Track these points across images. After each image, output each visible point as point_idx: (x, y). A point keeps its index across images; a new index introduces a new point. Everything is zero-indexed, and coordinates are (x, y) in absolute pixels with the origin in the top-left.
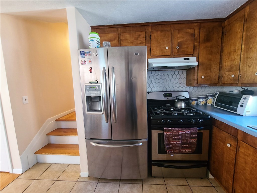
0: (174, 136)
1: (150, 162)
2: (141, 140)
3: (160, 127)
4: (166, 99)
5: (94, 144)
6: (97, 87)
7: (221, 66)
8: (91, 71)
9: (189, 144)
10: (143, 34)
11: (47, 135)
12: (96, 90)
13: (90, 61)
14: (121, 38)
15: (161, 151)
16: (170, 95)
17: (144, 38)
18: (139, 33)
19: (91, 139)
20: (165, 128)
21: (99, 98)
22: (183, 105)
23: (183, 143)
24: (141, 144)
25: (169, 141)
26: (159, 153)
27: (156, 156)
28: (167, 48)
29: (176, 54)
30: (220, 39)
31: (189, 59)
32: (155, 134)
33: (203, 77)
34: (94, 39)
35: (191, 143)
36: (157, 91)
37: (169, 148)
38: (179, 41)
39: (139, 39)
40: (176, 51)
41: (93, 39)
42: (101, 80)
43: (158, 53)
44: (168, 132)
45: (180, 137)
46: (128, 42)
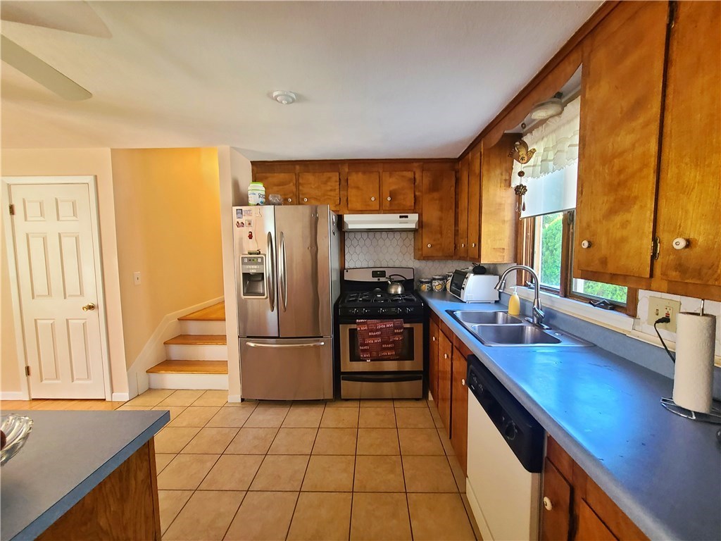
0: (371, 332)
1: (339, 375)
2: (322, 337)
3: (351, 319)
4: (375, 280)
5: (252, 345)
6: (260, 260)
7: (457, 228)
8: (250, 237)
9: (391, 343)
10: (335, 176)
11: (165, 343)
12: (257, 263)
13: (250, 224)
14: (301, 181)
15: (354, 356)
16: (383, 274)
17: (336, 182)
18: (329, 174)
19: (248, 337)
20: (357, 321)
21: (261, 275)
22: (399, 290)
23: (383, 343)
24: (323, 343)
25: (364, 340)
26: (350, 360)
27: (346, 364)
28: (373, 199)
29: (387, 208)
30: (453, 189)
31: (407, 217)
32: (344, 331)
33: (429, 246)
34: (257, 192)
35: (394, 342)
36: (366, 266)
37: (364, 351)
38: (391, 189)
39: (329, 184)
40: (388, 204)
41: (255, 192)
42: (266, 250)
43: (359, 207)
44: (361, 326)
45: (378, 333)
46: (311, 188)
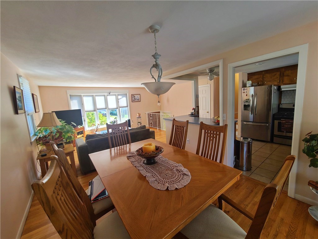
0: (286, 123)
1: (273, 135)
2: (268, 123)
3: (279, 119)
5: (245, 123)
8: (247, 95)
9: (290, 123)
10: (278, 73)
12: (248, 102)
13: (247, 92)
14: (264, 77)
15: (279, 130)
17: (279, 75)
19: (244, 121)
20: (282, 119)
21: (249, 105)
24: (267, 125)
25: (284, 125)
26: (278, 131)
27: (276, 132)
28: (295, 79)
32: (276, 122)
34: (249, 83)
37: (283, 129)
39: (276, 76)
42: (251, 99)
43: (288, 82)
44: (283, 121)
46: (268, 78)
